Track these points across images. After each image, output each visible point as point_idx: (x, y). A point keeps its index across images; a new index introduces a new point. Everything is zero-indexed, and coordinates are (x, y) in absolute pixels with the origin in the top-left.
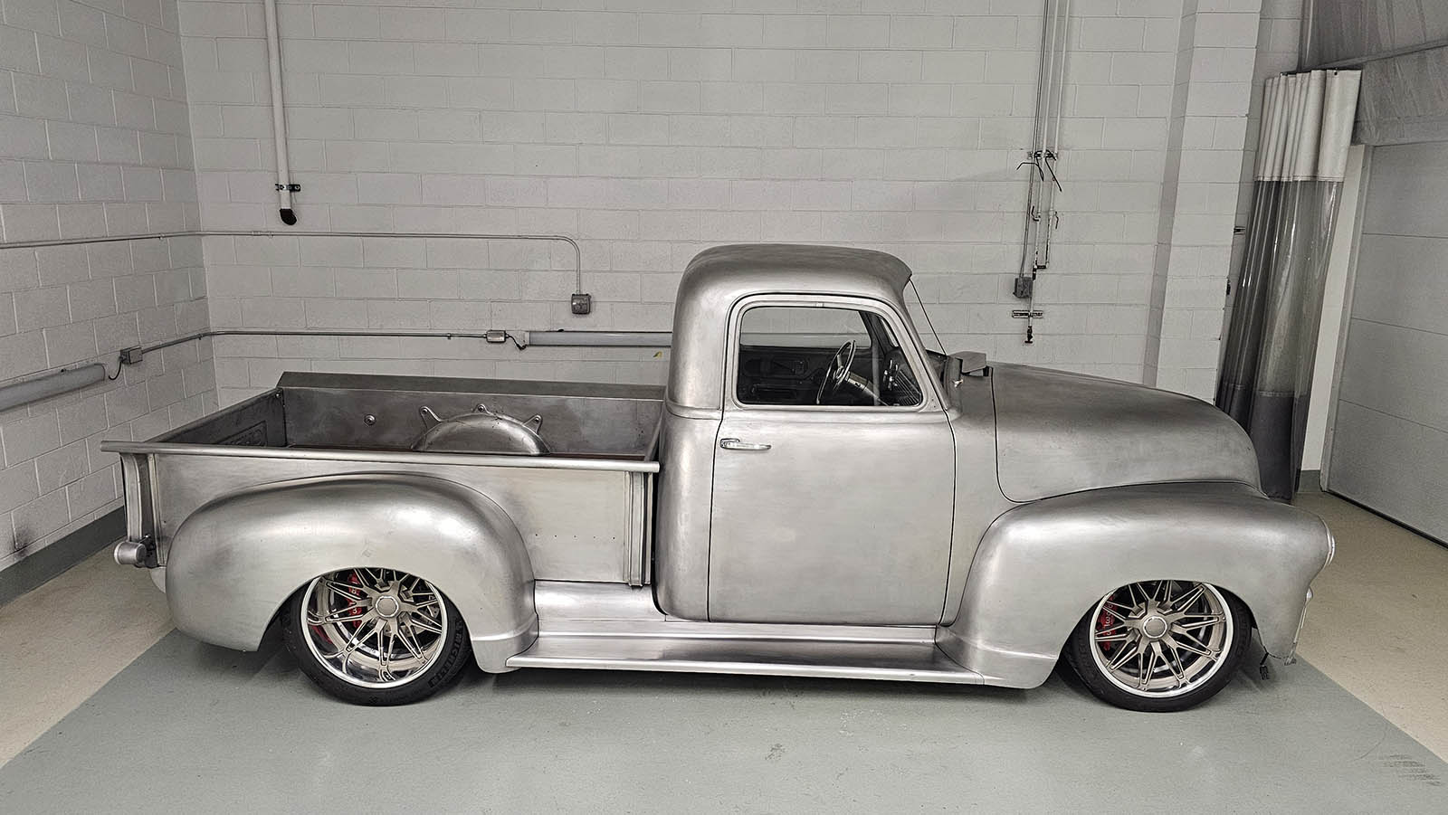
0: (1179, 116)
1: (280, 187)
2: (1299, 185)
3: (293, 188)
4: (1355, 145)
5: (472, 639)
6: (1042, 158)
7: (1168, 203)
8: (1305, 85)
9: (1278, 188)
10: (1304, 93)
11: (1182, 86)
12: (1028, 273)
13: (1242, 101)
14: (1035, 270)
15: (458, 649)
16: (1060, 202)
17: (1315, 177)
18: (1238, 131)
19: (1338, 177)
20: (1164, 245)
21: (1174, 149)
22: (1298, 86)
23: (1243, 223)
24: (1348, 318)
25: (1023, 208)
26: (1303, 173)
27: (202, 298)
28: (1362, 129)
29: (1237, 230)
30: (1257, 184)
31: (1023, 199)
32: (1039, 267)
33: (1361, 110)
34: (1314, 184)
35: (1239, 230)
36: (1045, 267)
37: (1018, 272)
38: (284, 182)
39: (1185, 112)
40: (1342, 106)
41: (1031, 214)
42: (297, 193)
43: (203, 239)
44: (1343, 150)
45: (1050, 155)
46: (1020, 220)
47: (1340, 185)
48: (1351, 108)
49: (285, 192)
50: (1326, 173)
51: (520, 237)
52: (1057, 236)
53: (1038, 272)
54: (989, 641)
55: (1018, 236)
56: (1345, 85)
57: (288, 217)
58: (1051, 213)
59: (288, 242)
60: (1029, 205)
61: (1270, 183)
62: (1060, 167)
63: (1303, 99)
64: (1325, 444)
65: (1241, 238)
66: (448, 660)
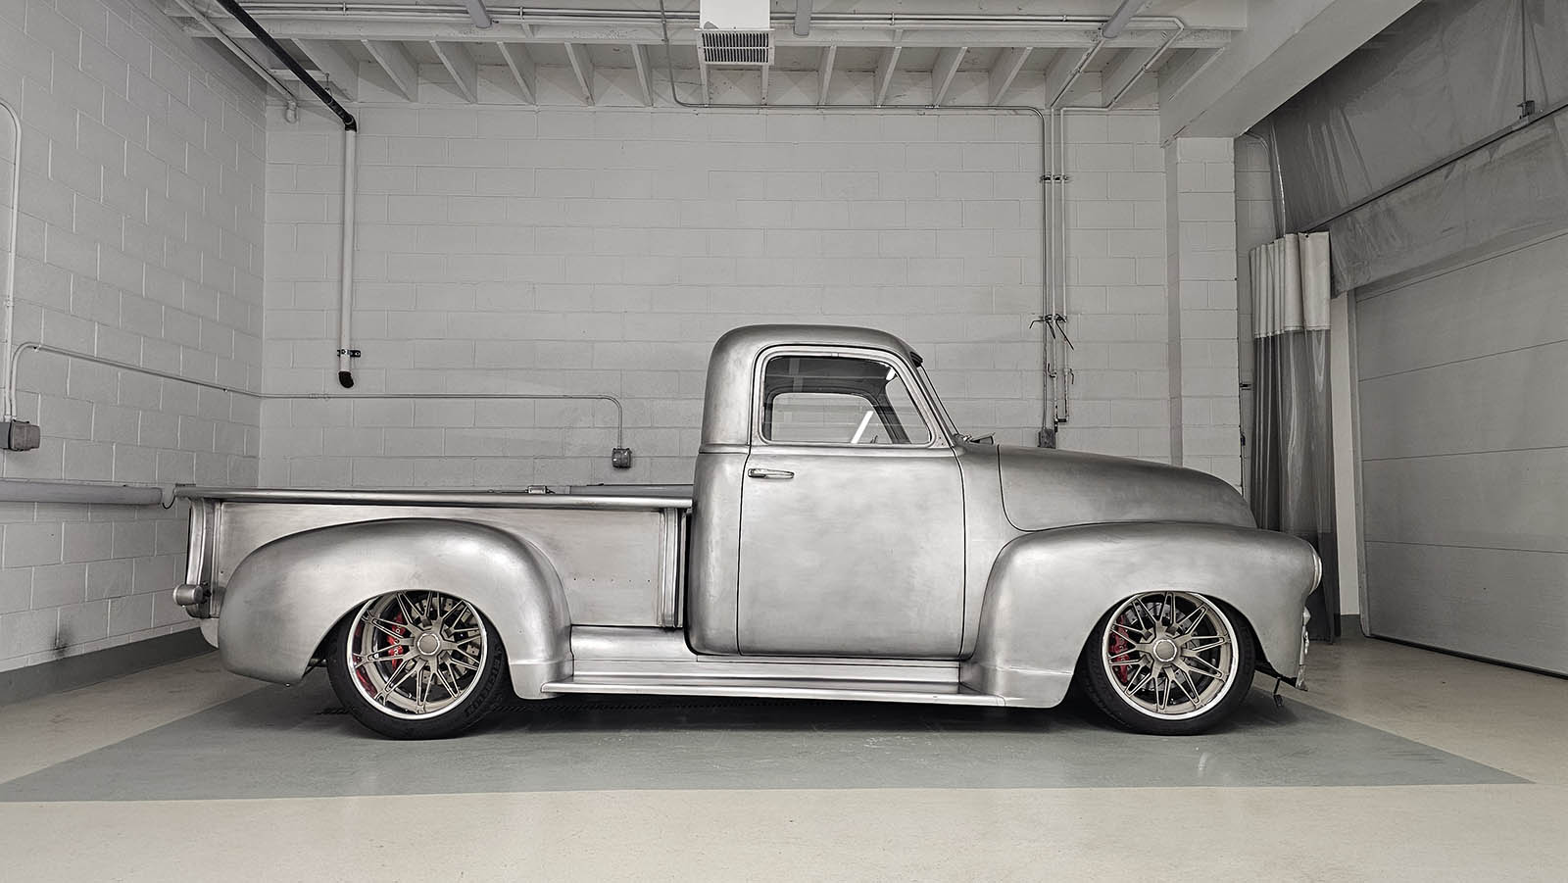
0: (1174, 282)
1: (341, 352)
2: (1291, 337)
3: (354, 354)
4: (1336, 297)
5: (510, 664)
6: (1052, 321)
7: (1174, 361)
8: (1282, 248)
9: (1273, 341)
10: (1282, 255)
11: (1174, 258)
12: (1049, 425)
13: (1228, 266)
14: (1056, 423)
15: (496, 676)
16: (1074, 361)
17: (1303, 327)
18: (1228, 293)
19: (1325, 325)
20: (1176, 398)
21: (1174, 312)
22: (1277, 250)
23: (1248, 379)
24: (1360, 460)
25: (1039, 366)
26: (1292, 324)
27: (254, 457)
28: (1338, 282)
29: (1243, 386)
30: (1256, 342)
31: (1040, 360)
32: (1060, 421)
33: (1334, 265)
34: (1302, 332)
35: (1245, 386)
36: (1065, 421)
37: (1041, 426)
38: (345, 347)
39: (1178, 277)
40: (1317, 263)
41: (1048, 372)
42: (356, 358)
43: (263, 402)
44: (1325, 302)
45: (1060, 318)
46: (1037, 377)
47: (1328, 332)
48: (1325, 264)
49: (346, 357)
50: (1312, 323)
51: (565, 397)
52: (1074, 392)
53: (1059, 426)
54: (1007, 661)
55: (1038, 391)
56: (1317, 245)
57: (346, 380)
58: (1066, 370)
59: (346, 405)
60: (1045, 363)
61: (1267, 339)
62: (1071, 328)
63: (1282, 260)
64: (1360, 587)
65: (1247, 394)
66: (485, 688)
